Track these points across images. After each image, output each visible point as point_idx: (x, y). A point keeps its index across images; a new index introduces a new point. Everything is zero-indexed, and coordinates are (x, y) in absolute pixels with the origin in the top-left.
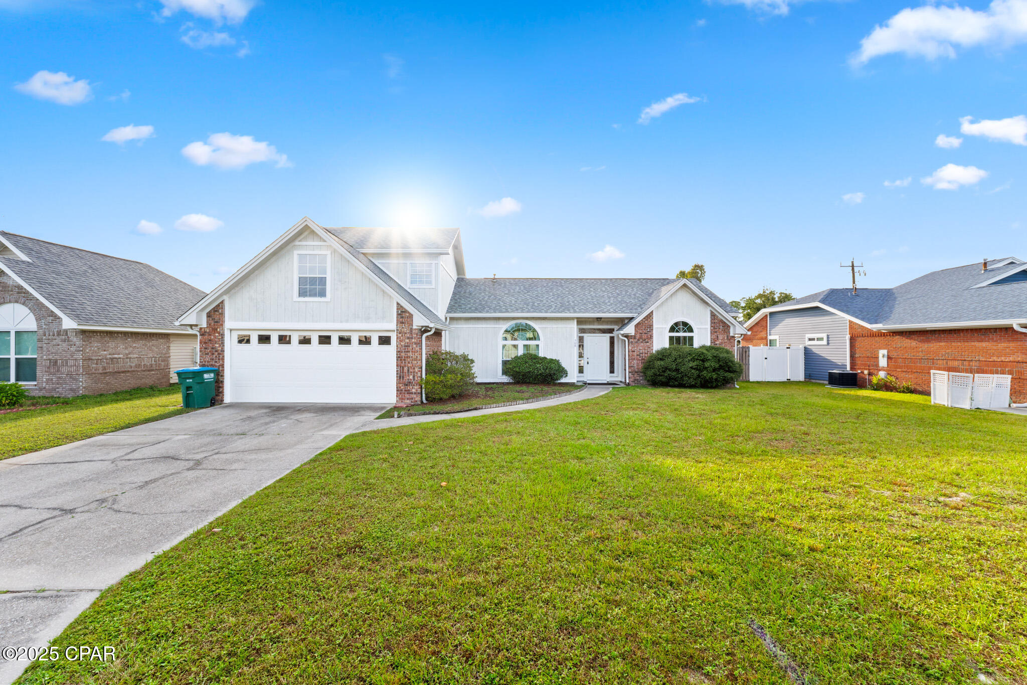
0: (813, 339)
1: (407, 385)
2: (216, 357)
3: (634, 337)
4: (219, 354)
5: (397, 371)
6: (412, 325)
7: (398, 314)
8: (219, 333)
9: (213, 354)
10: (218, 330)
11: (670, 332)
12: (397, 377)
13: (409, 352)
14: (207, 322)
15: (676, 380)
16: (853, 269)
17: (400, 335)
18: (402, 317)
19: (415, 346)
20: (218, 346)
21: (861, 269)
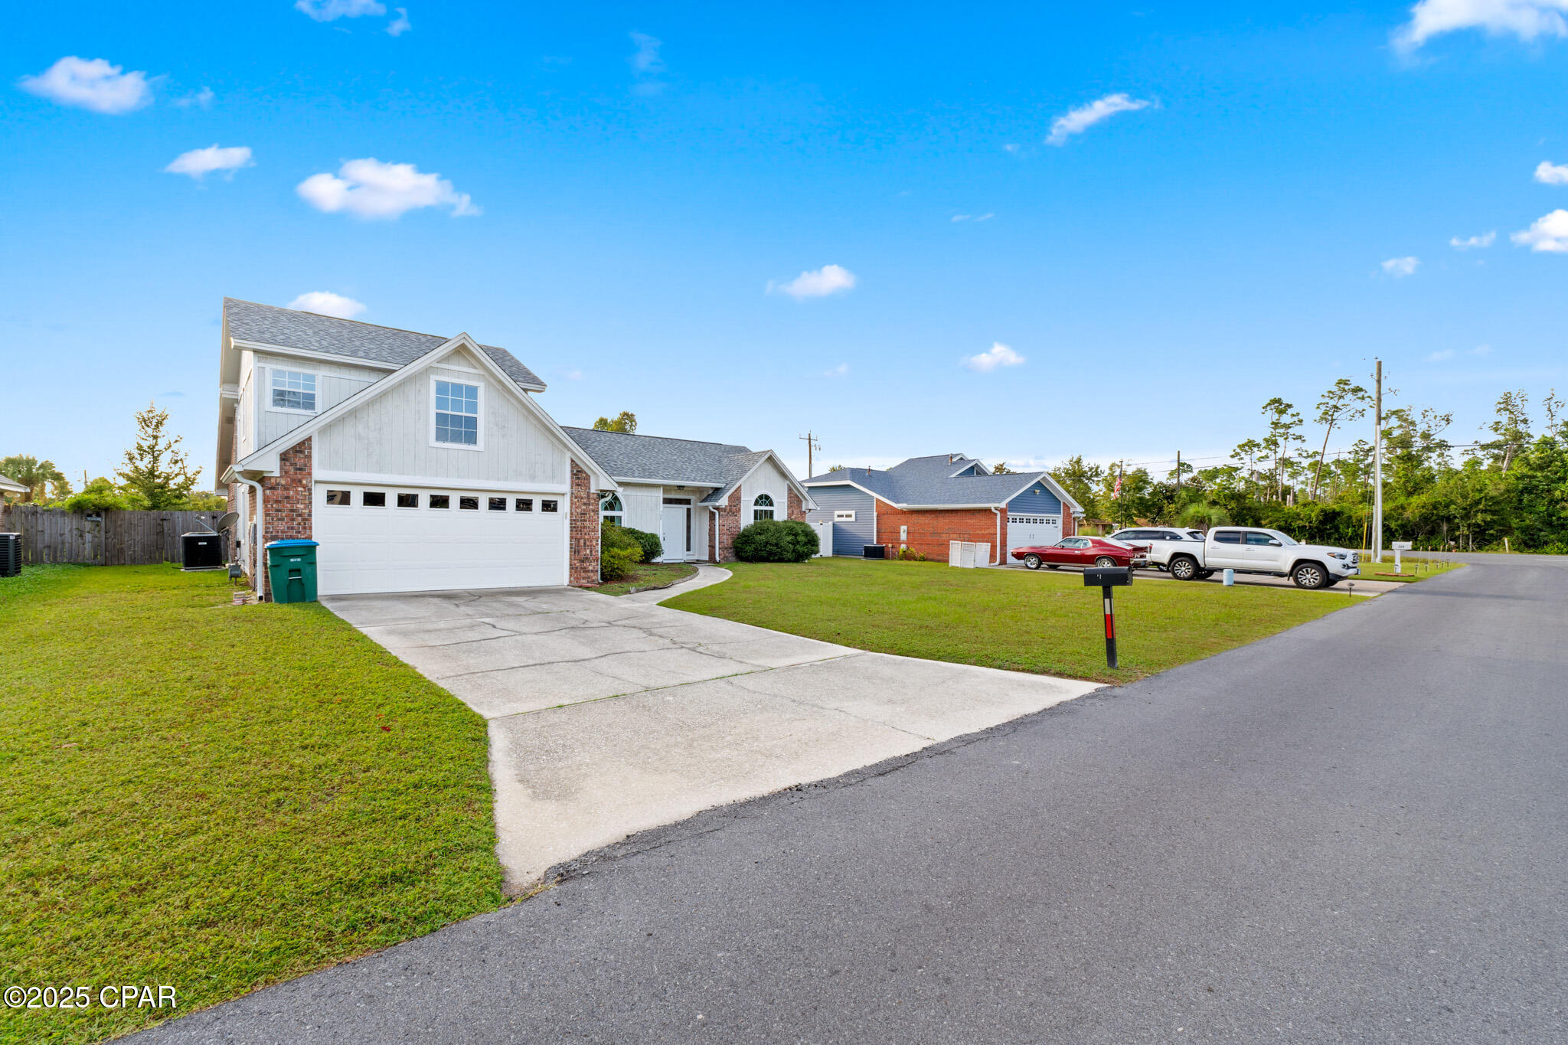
0: (842, 516)
1: (583, 562)
2: (299, 524)
3: (725, 509)
4: (304, 520)
5: (571, 544)
6: (589, 489)
7: (573, 474)
8: (304, 487)
9: (293, 520)
10: (304, 482)
11: (755, 505)
12: (571, 551)
13: (585, 521)
14: (281, 468)
15: (775, 554)
16: (810, 443)
17: (576, 500)
18: (578, 478)
19: (592, 514)
20: (302, 506)
21: (817, 443)
